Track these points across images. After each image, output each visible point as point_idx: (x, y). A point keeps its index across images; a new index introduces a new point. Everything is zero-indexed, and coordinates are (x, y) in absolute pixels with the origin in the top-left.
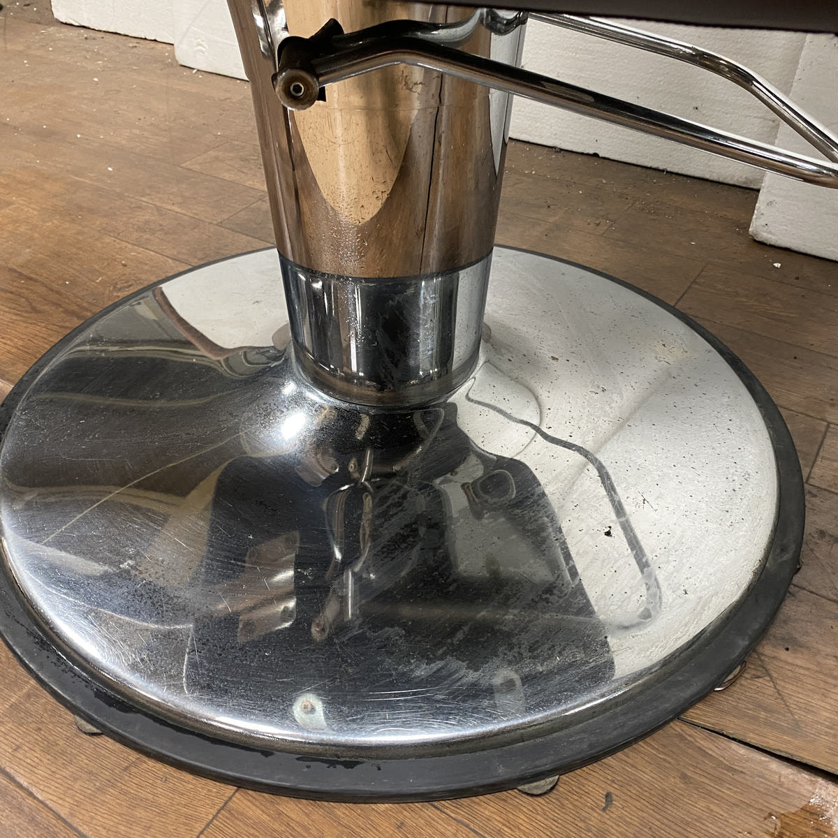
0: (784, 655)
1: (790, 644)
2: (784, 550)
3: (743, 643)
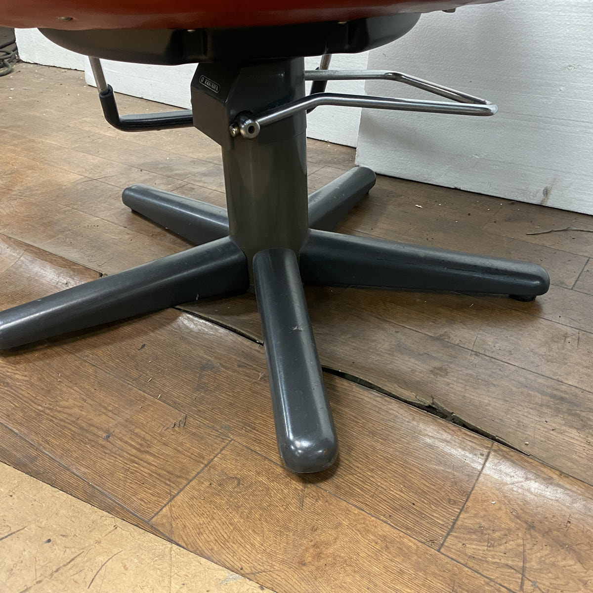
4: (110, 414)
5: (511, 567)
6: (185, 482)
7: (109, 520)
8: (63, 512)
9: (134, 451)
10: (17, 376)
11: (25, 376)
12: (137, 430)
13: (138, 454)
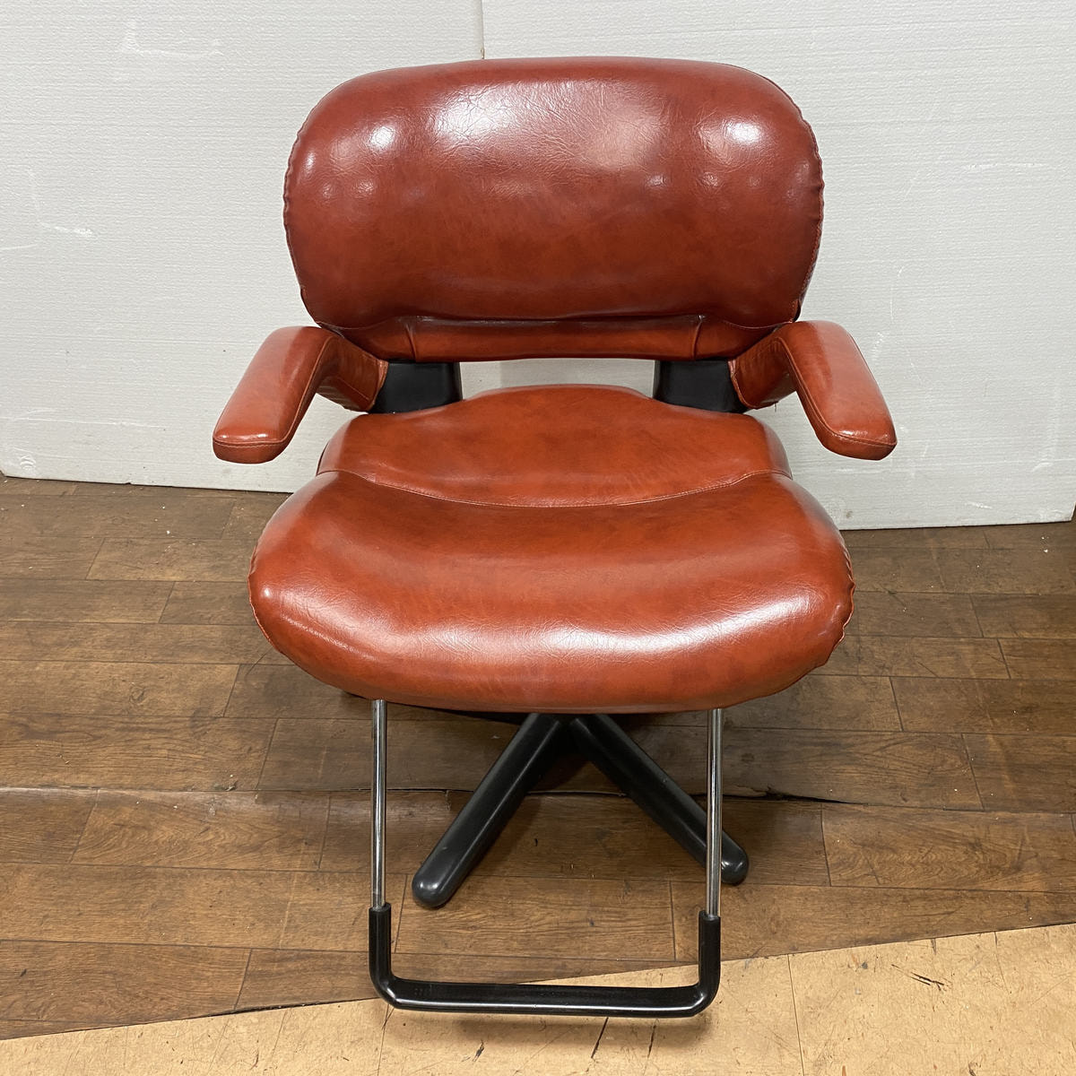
4: (574, 907)
5: (868, 875)
6: (671, 926)
9: (620, 924)
10: (474, 917)
11: (479, 914)
12: (606, 909)
13: (624, 924)
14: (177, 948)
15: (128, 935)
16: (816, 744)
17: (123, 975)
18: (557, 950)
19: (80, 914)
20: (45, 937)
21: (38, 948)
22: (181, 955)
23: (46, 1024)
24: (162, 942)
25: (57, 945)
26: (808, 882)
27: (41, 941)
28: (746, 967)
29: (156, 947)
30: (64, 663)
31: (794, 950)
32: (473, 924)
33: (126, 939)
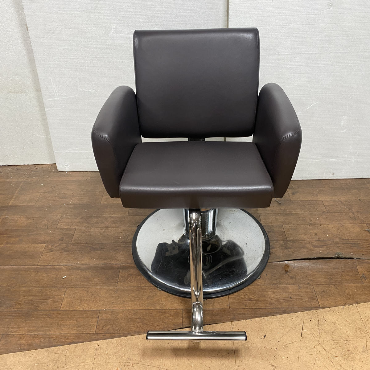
0: (273, 250)
1: (273, 248)
2: (266, 236)
3: (269, 250)
4: (284, 293)
6: (316, 297)
7: (314, 311)
8: (305, 315)
9: (299, 298)
10: (252, 297)
11: (254, 296)
12: (294, 293)
14: (158, 310)
15: (141, 307)
16: (348, 244)
17: (142, 319)
18: (282, 306)
19: (124, 302)
20: (114, 308)
21: (112, 312)
22: (160, 312)
23: (121, 334)
24: (153, 309)
25: (119, 311)
26: (356, 283)
27: (113, 310)
28: (343, 308)
29: (151, 310)
30: (100, 228)
31: (357, 303)
32: (253, 299)
33: (141, 308)
